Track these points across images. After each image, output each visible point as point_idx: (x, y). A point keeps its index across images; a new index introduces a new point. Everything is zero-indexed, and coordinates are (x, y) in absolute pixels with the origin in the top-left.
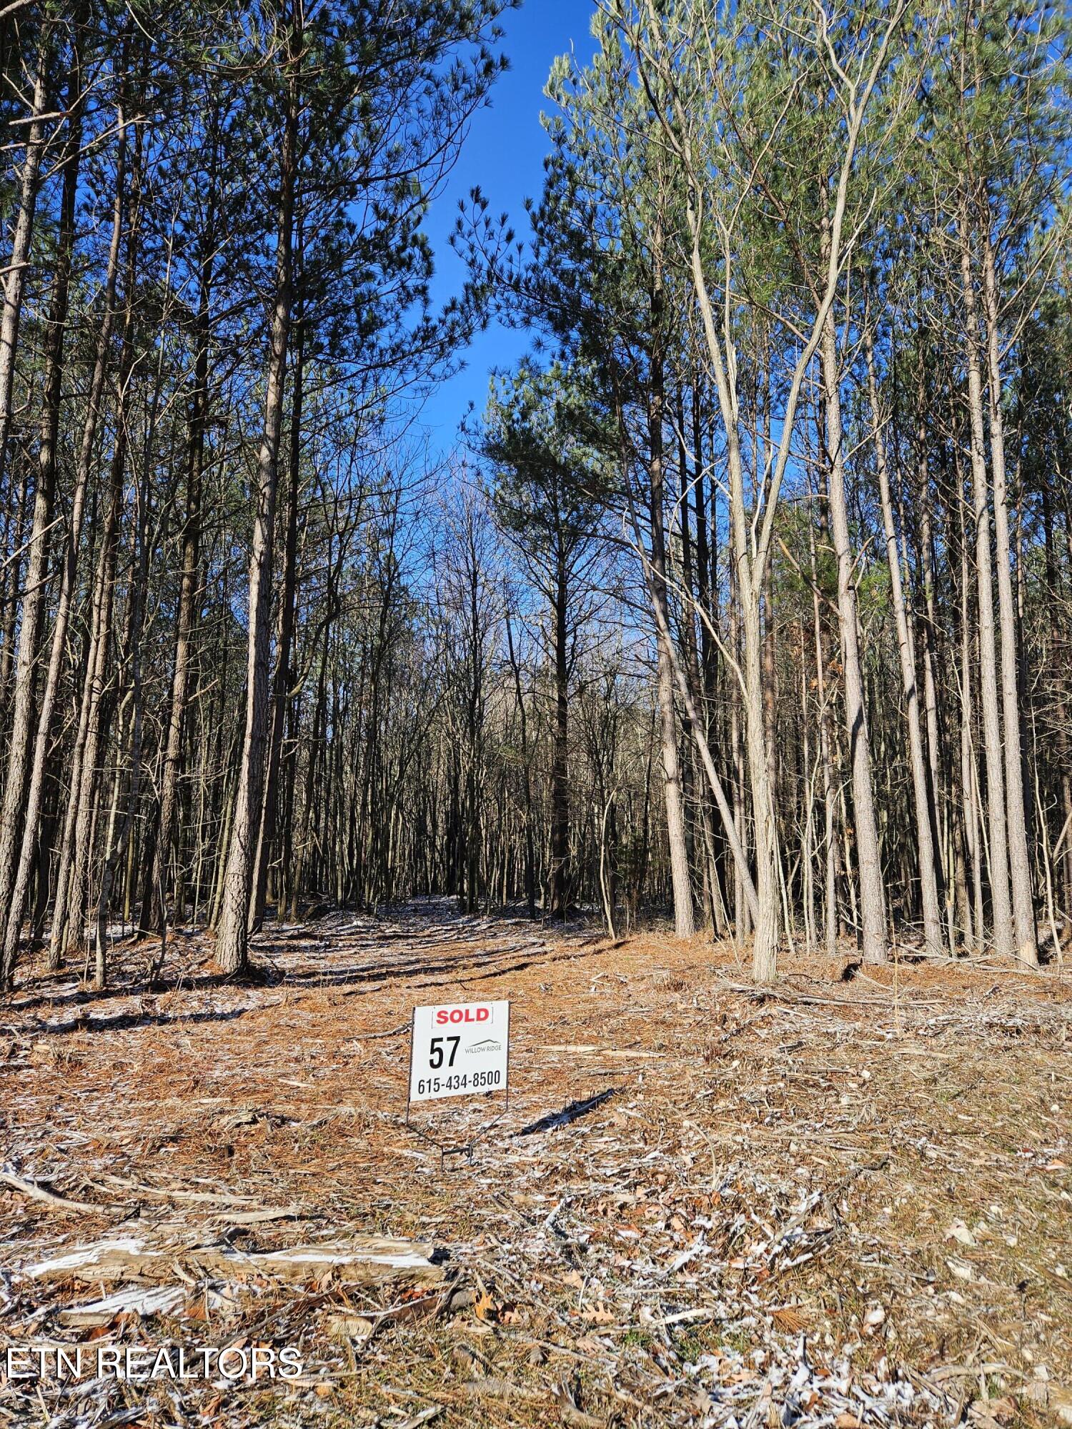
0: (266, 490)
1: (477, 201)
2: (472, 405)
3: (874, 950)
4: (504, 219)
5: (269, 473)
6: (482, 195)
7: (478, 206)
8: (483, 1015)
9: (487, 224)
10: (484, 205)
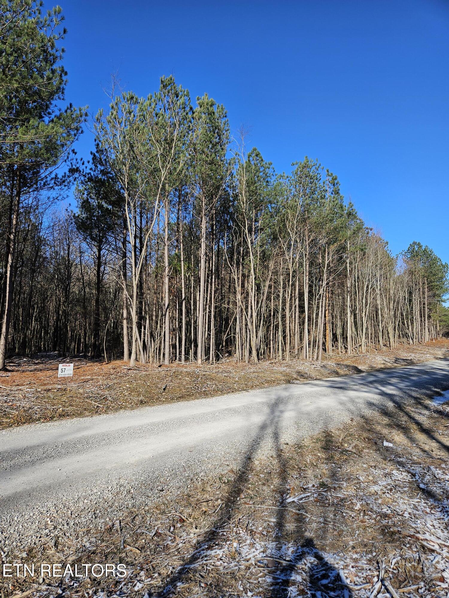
0: (12, 247)
1: (73, 153)
2: (70, 204)
3: (167, 362)
4: (81, 159)
5: (13, 242)
6: (75, 151)
7: (74, 154)
8: (69, 366)
9: (76, 160)
10: (76, 153)
